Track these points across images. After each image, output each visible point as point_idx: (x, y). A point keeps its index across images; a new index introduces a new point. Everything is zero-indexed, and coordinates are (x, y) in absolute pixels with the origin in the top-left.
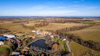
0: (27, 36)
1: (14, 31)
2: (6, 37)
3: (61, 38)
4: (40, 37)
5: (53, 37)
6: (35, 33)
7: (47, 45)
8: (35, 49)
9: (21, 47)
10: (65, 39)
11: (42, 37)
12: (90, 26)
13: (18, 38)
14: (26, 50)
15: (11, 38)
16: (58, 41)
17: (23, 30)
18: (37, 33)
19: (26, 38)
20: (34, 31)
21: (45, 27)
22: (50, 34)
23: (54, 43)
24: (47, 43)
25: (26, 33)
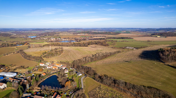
0: (34, 72)
1: (11, 65)
2: (4, 76)
3: (77, 72)
4: (52, 72)
5: (68, 72)
6: (44, 67)
7: (60, 83)
8: (47, 88)
9: (31, 88)
10: (80, 75)
11: (54, 73)
12: (118, 52)
13: (22, 76)
14: (37, 91)
15: (12, 78)
16: (73, 77)
17: (25, 62)
18: (48, 68)
19: (33, 76)
20: (43, 65)
21: (57, 56)
22: (64, 68)
23: (68, 81)
24: (60, 81)
25: (31, 68)
